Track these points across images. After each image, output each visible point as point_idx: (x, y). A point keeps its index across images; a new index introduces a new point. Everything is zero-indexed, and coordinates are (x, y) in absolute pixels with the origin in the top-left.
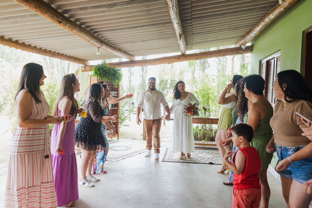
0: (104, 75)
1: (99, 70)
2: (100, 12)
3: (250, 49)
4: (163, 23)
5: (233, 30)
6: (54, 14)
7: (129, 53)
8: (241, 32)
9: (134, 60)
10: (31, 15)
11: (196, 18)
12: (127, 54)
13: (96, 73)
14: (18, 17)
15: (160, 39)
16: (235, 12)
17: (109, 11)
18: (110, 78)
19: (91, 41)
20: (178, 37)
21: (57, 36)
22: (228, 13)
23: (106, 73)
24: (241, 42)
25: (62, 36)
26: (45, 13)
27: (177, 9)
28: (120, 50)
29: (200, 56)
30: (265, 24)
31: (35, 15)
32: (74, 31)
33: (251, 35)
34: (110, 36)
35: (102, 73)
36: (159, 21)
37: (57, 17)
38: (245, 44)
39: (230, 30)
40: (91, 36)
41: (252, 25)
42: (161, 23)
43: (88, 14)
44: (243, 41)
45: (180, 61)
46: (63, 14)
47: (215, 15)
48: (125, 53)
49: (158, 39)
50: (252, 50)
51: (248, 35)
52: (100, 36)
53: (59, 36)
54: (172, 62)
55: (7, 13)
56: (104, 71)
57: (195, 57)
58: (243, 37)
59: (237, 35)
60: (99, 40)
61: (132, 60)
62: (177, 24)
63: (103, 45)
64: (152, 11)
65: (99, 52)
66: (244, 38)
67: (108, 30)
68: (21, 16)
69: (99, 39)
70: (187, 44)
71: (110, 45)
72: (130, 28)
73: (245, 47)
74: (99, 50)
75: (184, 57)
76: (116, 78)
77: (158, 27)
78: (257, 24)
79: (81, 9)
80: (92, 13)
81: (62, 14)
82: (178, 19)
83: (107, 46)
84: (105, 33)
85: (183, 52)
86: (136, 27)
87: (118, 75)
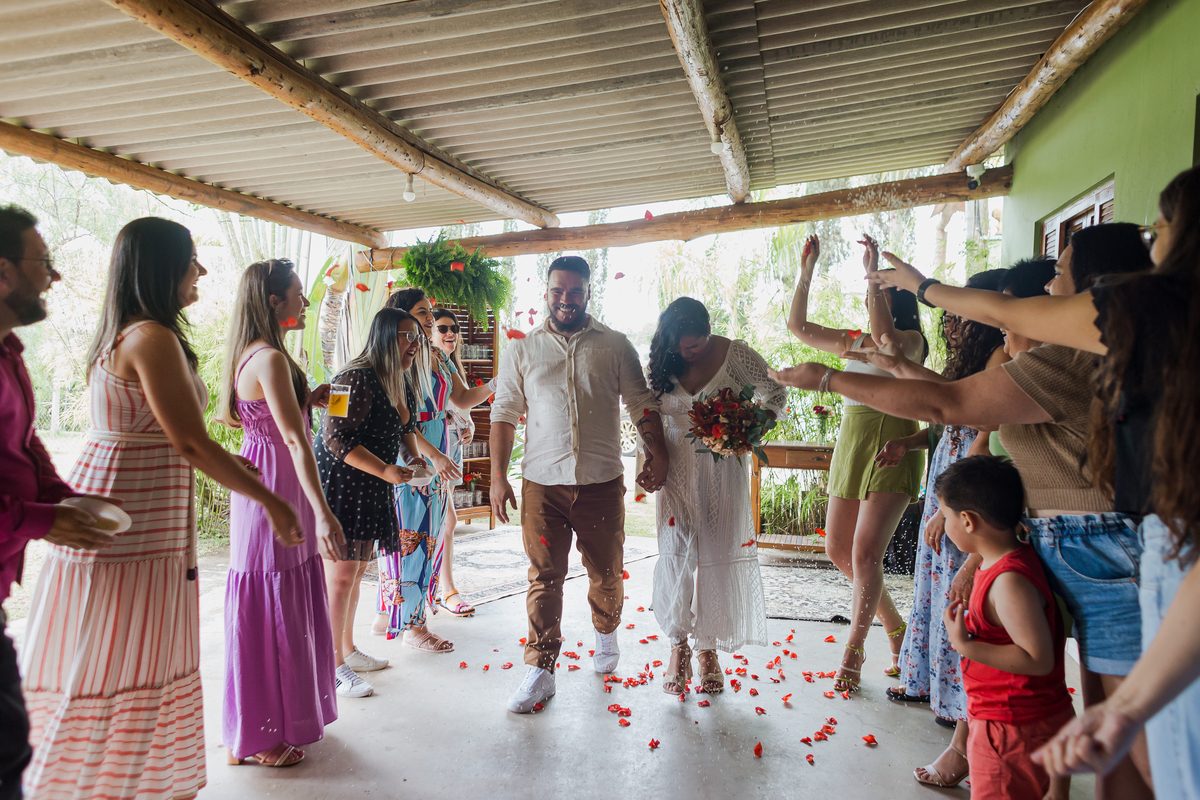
0: (437, 283)
1: (420, 263)
2: (405, 32)
3: (1001, 180)
4: (653, 76)
5: (929, 103)
6: (229, 39)
7: (533, 197)
8: (959, 113)
9: (552, 225)
10: (150, 48)
11: (777, 54)
12: (527, 201)
13: (410, 272)
14: (102, 54)
15: (646, 140)
16: (931, 27)
17: (440, 28)
18: (461, 292)
19: (381, 147)
20: (712, 129)
21: (255, 132)
22: (902, 32)
23: (448, 274)
24: (964, 154)
25: (273, 130)
26: (194, 32)
27: (694, 14)
28: (498, 188)
29: (804, 210)
30: (1053, 75)
31: (166, 47)
32: (309, 106)
33: (1000, 124)
34: (452, 128)
35: (433, 276)
36: (635, 65)
37: (242, 51)
38: (980, 161)
39: (919, 104)
40: (378, 130)
41: (1003, 82)
42: (644, 77)
43: (362, 39)
44: (972, 147)
45: (728, 229)
46: (268, 40)
47: (854, 40)
48: (519, 197)
49: (638, 141)
50: (1008, 185)
51: (991, 124)
52: (415, 131)
53: (262, 131)
54: (699, 232)
55: (62, 40)
56: (437, 268)
57: (783, 212)
58: (973, 131)
59: (946, 127)
60: (413, 145)
61: (545, 228)
62: (701, 74)
63: (427, 163)
64: (603, 26)
65: (411, 191)
66: (977, 136)
67: (445, 107)
68: (115, 52)
69: (413, 142)
70: (754, 163)
71: (456, 164)
72: (526, 95)
73: (982, 172)
74: (411, 181)
75: (744, 212)
76: (483, 293)
77: (633, 93)
78: (1022, 78)
79: (332, 20)
80: (378, 36)
81: (262, 41)
82: (702, 54)
83: (442, 168)
84: (433, 115)
85: (740, 195)
86: (551, 92)
87: (493, 282)
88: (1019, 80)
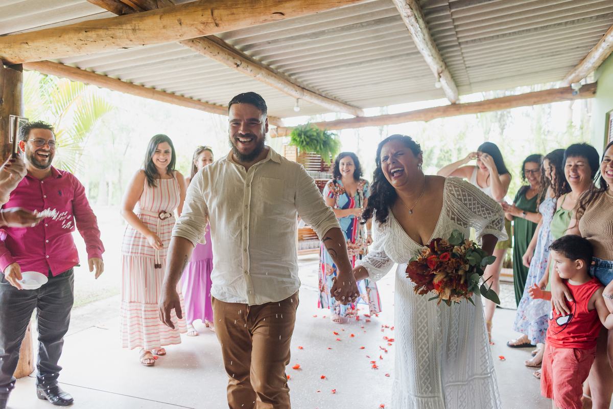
0: (307, 144)
1: (299, 135)
2: (299, 45)
3: (590, 89)
4: (408, 54)
5: (548, 56)
7: (352, 103)
8: (570, 58)
9: (361, 115)
10: (196, 56)
11: (467, 42)
12: (349, 105)
13: (294, 140)
14: (177, 59)
15: (406, 78)
17: (313, 43)
18: (318, 148)
19: (286, 89)
20: (436, 75)
23: (312, 140)
24: (571, 78)
26: (217, 54)
27: (424, 35)
28: (336, 101)
29: (486, 107)
30: (608, 45)
31: (200, 56)
32: (258, 76)
33: (586, 66)
34: (315, 79)
35: (305, 141)
36: (399, 51)
37: (234, 58)
38: (578, 81)
40: (285, 82)
41: (586, 46)
42: (404, 55)
43: (281, 48)
44: (573, 75)
45: (447, 116)
46: (243, 51)
47: (504, 35)
48: (345, 104)
49: (402, 79)
50: (594, 93)
51: (582, 65)
52: (299, 80)
54: (433, 118)
55: (163, 55)
56: (307, 137)
57: (475, 107)
58: (575, 66)
59: (560, 65)
60: (299, 86)
61: (357, 117)
62: (429, 56)
63: (305, 94)
64: (384, 38)
65: (297, 106)
66: (575, 70)
67: (314, 71)
68: (182, 58)
69: (299, 85)
70: (457, 85)
71: (317, 92)
72: (350, 65)
73: (580, 87)
74: (298, 102)
75: (456, 107)
76: (328, 148)
77: (399, 61)
78: (595, 44)
79: (269, 43)
80: (287, 47)
81: (241, 52)
82: (429, 49)
83: (311, 95)
84: (308, 74)
85: (453, 100)
86: (361, 63)
87: (332, 143)
88: (595, 45)
